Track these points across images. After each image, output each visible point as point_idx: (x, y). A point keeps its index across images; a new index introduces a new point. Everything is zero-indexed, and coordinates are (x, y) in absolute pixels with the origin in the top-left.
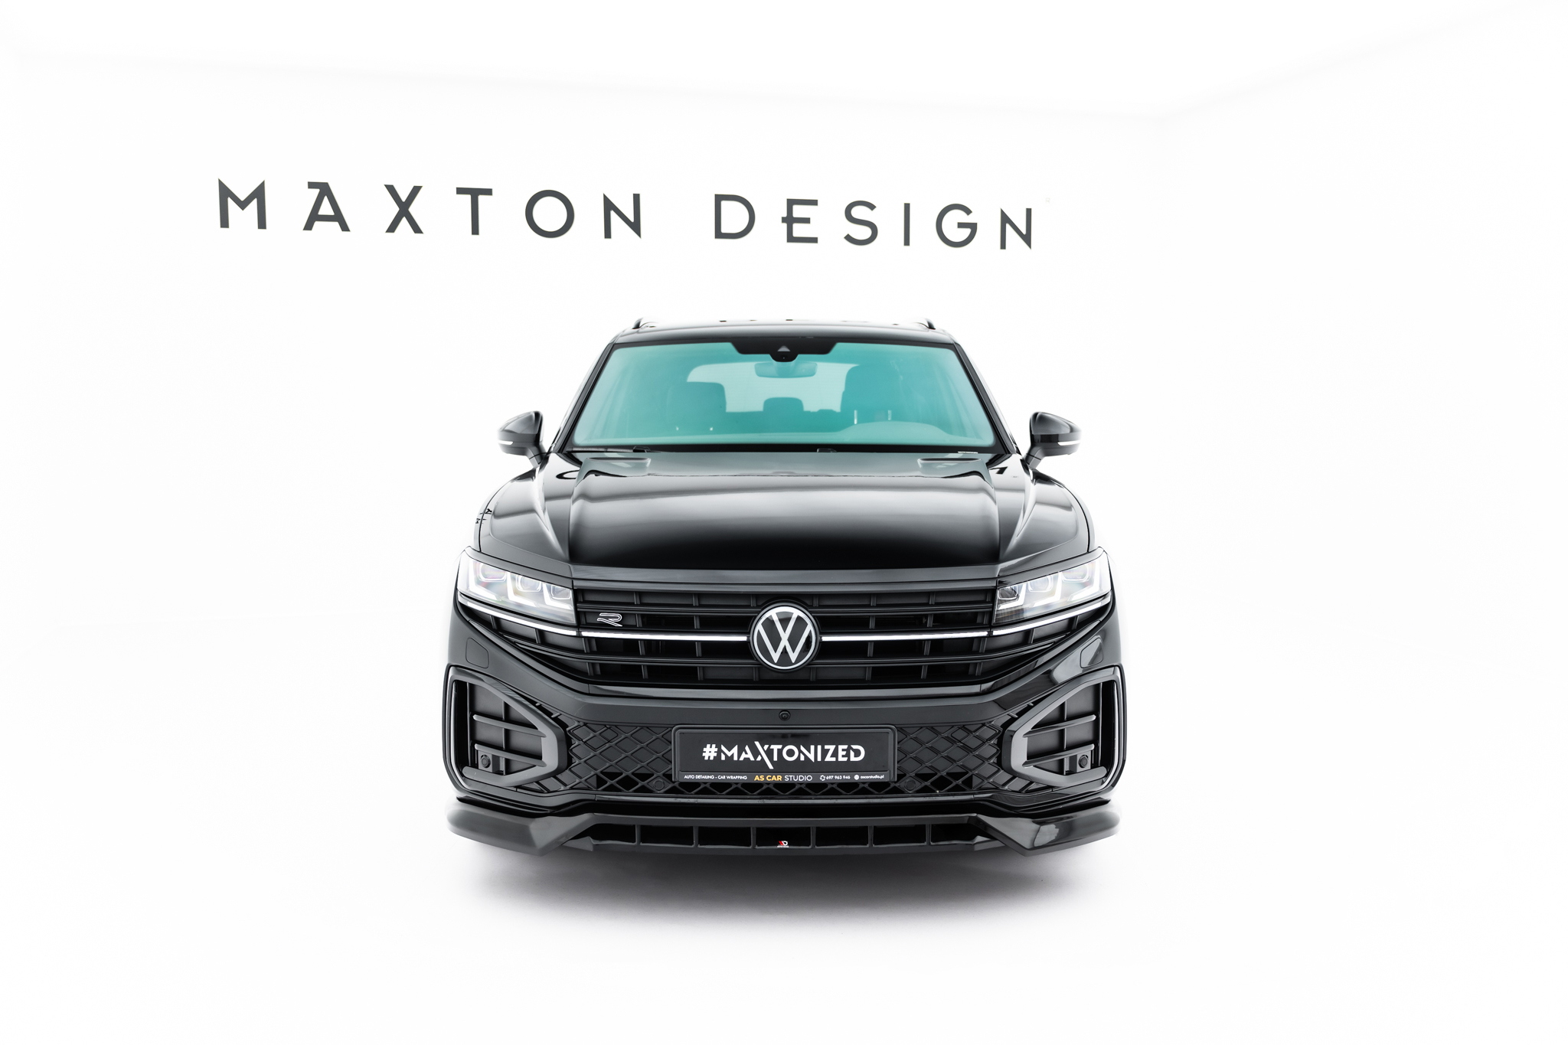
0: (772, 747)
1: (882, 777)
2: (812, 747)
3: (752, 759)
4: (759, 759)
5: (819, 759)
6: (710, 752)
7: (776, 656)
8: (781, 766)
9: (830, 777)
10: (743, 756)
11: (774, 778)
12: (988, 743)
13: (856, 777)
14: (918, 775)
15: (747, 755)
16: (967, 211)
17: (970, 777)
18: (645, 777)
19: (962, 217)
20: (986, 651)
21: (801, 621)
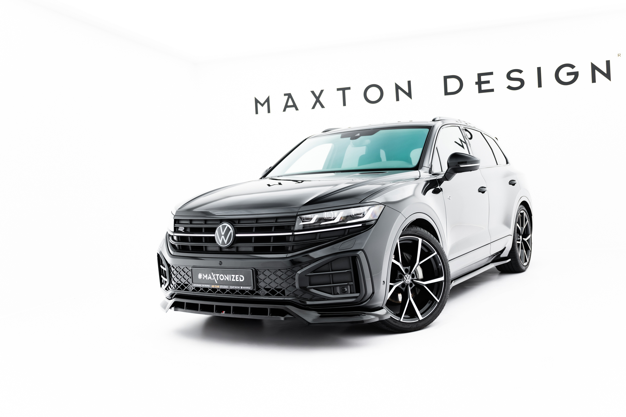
0: (217, 275)
1: (250, 288)
2: (228, 275)
3: (211, 279)
4: (213, 279)
5: (230, 280)
6: (200, 276)
7: (221, 241)
8: (220, 282)
9: (233, 287)
10: (209, 278)
11: (217, 287)
12: (292, 277)
13: (242, 288)
14: (264, 288)
15: (210, 278)
16: (573, 67)
17: (284, 290)
18: (186, 285)
19: (569, 70)
20: (294, 241)
21: (228, 229)
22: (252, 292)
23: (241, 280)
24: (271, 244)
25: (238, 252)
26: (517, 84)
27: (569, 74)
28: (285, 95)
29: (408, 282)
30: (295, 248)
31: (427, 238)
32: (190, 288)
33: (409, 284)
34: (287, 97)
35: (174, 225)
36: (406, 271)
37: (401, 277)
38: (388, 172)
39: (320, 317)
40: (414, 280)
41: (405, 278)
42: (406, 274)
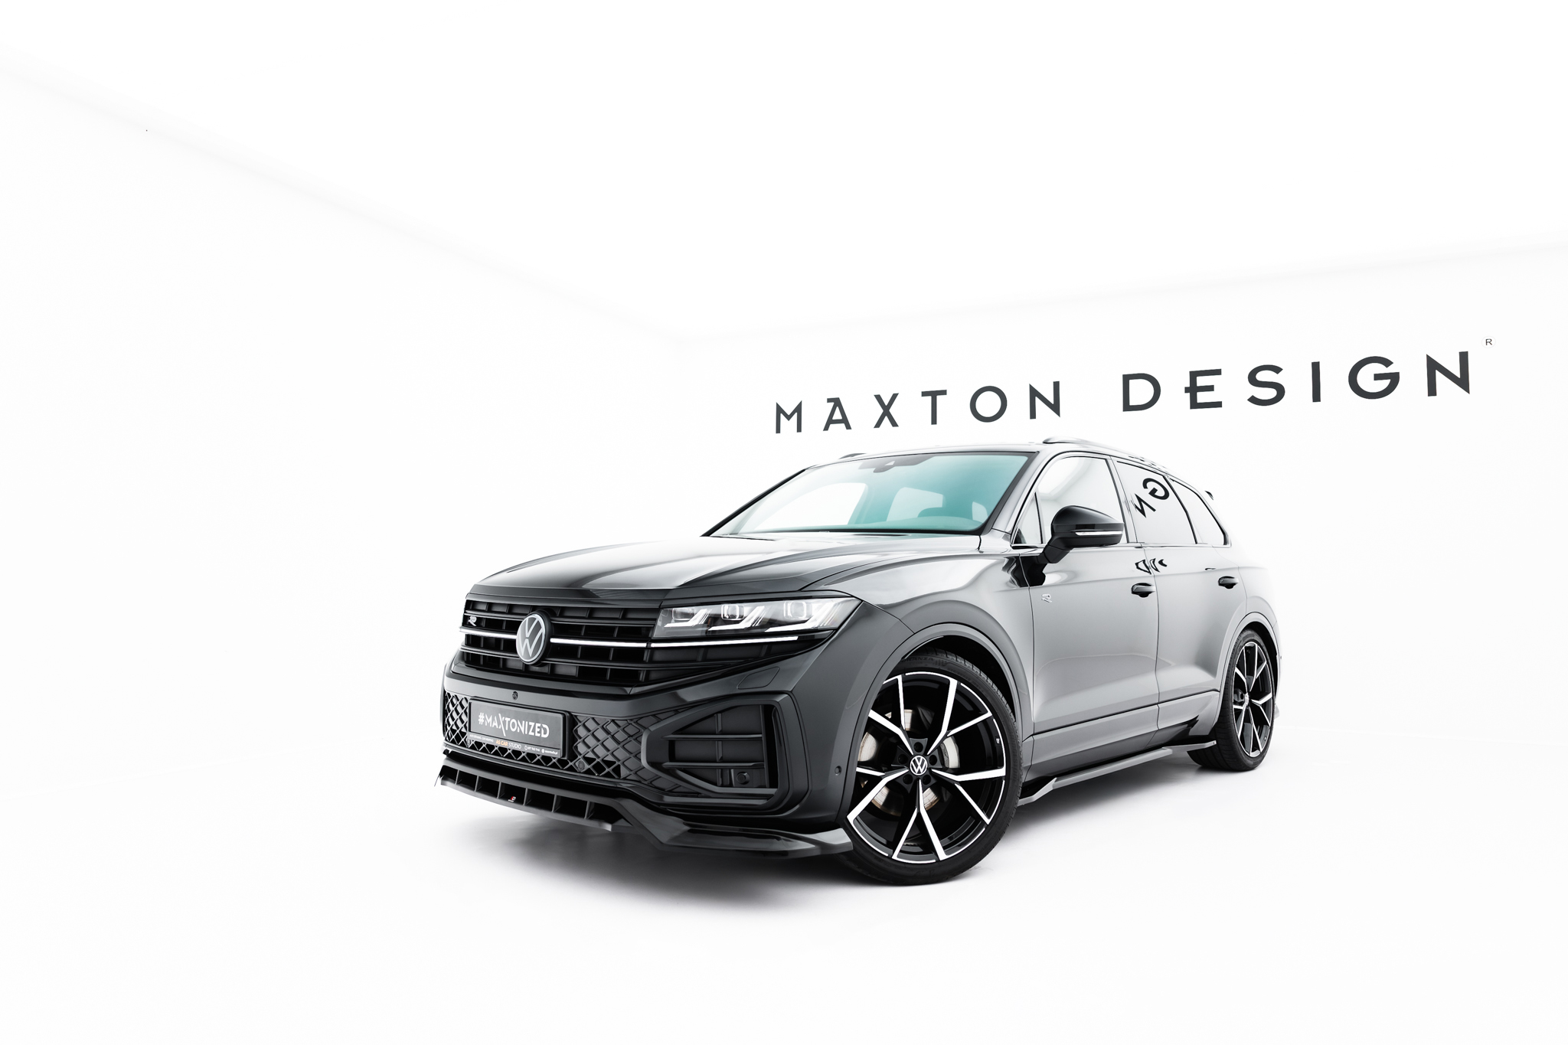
0: (506, 719)
1: (558, 753)
2: (523, 722)
3: (498, 728)
4: (501, 728)
5: (527, 733)
6: (481, 718)
7: (524, 651)
8: (511, 735)
11: (505, 744)
12: (636, 739)
13: (543, 751)
14: (585, 758)
15: (495, 724)
16: (1387, 363)
17: (619, 766)
18: (464, 734)
19: (1381, 369)
20: (651, 661)
21: (538, 626)
22: (562, 763)
23: (543, 736)
24: (609, 665)
25: (553, 676)
26: (1270, 393)
27: (1378, 377)
28: (829, 400)
29: (919, 772)
30: (653, 676)
31: (969, 679)
32: (469, 742)
33: (922, 777)
34: (832, 404)
35: (465, 612)
36: (918, 748)
37: (905, 760)
38: (910, 534)
39: (689, 831)
40: (933, 770)
41: (912, 762)
42: (915, 755)
